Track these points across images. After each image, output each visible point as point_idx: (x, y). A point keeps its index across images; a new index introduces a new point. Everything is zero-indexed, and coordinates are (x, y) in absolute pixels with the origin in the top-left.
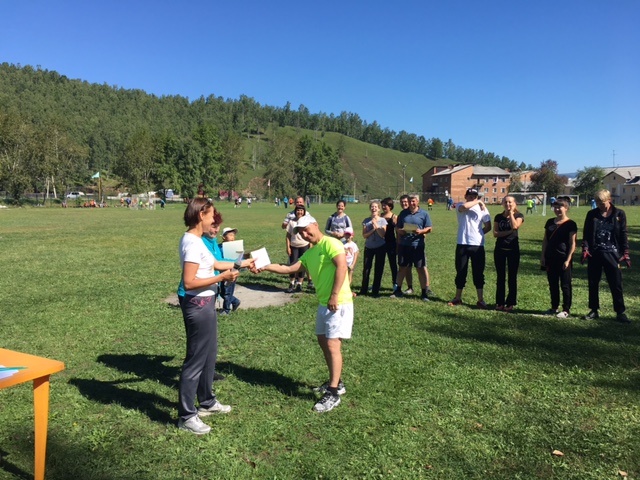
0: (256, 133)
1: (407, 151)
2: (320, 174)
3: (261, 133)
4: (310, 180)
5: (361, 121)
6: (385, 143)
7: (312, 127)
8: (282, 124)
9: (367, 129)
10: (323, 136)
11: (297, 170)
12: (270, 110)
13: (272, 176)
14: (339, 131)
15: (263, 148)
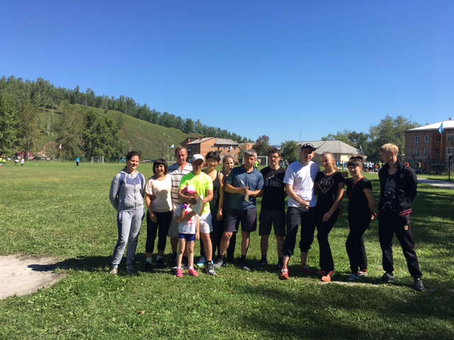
0: (50, 107)
1: (169, 126)
2: (103, 140)
3: (55, 108)
4: (95, 145)
5: (135, 104)
6: (153, 120)
7: (97, 106)
8: (73, 102)
9: (140, 110)
10: (106, 112)
11: (85, 137)
12: (63, 91)
13: (64, 141)
14: (119, 110)
15: (57, 120)
